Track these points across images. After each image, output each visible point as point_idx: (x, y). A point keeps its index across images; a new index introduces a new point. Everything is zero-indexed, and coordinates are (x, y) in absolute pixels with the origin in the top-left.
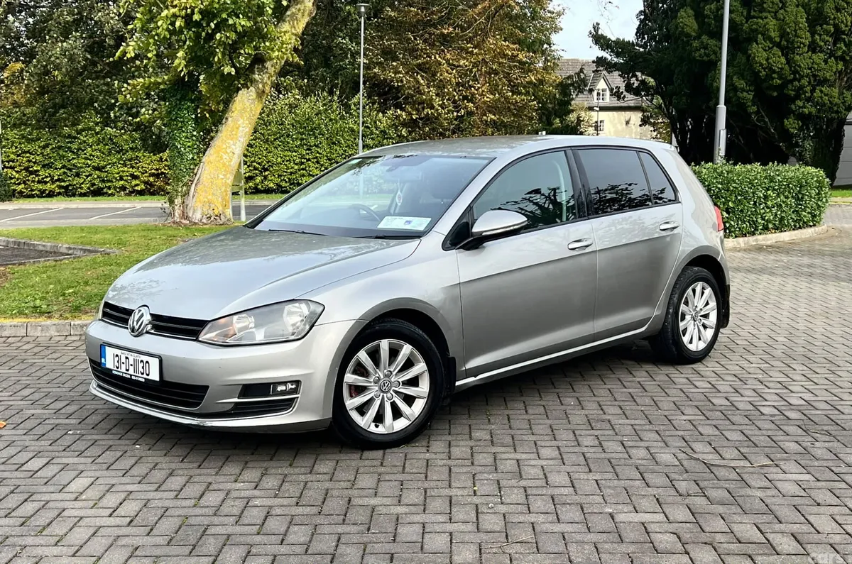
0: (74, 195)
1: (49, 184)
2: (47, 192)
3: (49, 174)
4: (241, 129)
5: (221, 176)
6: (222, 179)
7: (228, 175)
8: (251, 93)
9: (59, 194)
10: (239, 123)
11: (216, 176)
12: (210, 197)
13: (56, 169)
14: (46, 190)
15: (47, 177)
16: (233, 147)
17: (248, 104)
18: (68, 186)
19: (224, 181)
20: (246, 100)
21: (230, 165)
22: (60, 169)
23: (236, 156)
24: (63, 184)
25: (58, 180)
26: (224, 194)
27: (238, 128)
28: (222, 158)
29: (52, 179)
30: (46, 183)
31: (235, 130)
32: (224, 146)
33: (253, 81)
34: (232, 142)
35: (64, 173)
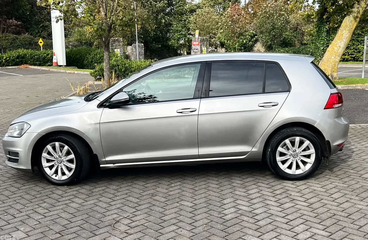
0: (357, 61)
1: (347, 56)
2: (346, 59)
3: (347, 52)
4: (344, 35)
5: (333, 58)
6: (333, 59)
7: (337, 57)
8: (350, 18)
9: (351, 60)
10: (343, 32)
11: (330, 58)
12: (326, 67)
13: (351, 49)
14: (345, 58)
15: (346, 53)
16: (340, 44)
17: (348, 23)
18: (355, 57)
19: (334, 60)
20: (348, 21)
21: (338, 52)
22: (352, 50)
23: (341, 48)
24: (352, 56)
25: (351, 54)
26: (334, 66)
27: (342, 35)
28: (334, 49)
29: (348, 54)
30: (346, 55)
31: (341, 36)
32: (336, 43)
33: (351, 12)
34: (339, 42)
35: (354, 51)
